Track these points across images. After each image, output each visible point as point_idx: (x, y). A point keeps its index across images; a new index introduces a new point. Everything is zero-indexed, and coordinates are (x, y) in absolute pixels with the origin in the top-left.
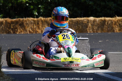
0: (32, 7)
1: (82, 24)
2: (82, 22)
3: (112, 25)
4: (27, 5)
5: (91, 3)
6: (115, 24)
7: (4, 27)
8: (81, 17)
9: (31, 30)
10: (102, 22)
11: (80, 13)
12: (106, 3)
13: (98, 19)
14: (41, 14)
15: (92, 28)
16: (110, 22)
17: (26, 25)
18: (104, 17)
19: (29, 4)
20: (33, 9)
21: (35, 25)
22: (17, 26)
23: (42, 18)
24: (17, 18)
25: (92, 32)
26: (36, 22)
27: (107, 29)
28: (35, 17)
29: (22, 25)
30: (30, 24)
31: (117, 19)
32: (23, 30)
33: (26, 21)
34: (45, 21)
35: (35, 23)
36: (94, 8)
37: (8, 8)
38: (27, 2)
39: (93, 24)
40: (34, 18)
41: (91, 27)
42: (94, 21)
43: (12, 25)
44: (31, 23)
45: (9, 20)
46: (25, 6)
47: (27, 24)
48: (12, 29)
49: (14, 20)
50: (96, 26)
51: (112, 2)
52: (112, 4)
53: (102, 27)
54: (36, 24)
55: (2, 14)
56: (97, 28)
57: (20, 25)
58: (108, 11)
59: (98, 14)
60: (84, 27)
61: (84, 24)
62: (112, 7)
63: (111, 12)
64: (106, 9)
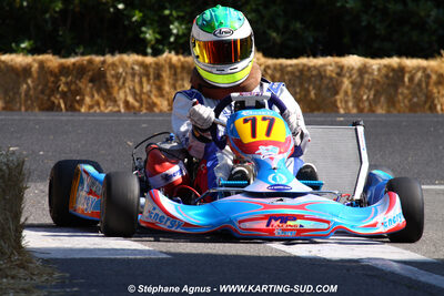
0: (137, 17)
1: (318, 82)
2: (320, 73)
3: (428, 84)
4: (121, 6)
5: (351, 4)
6: (439, 83)
7: (35, 89)
8: (315, 56)
9: (131, 99)
10: (391, 74)
11: (311, 40)
12: (406, 4)
13: (375, 64)
14: (172, 39)
15: (354, 98)
16: (419, 74)
17: (114, 81)
18: (400, 55)
19: (129, 3)
20: (142, 23)
21: (148, 80)
22: (81, 85)
23: (174, 58)
24: (83, 54)
25: (355, 111)
26: (151, 70)
27: (410, 100)
28: (149, 51)
29: (99, 79)
30: (129, 78)
32: (103, 97)
33: (113, 64)
34: (183, 67)
35: (148, 76)
36: (364, 24)
37: (51, 17)
39: (358, 80)
40: (145, 54)
41: (350, 92)
42: (363, 71)
43: (63, 79)
44: (133, 75)
45: (52, 61)
46: (112, 10)
47: (117, 77)
48: (64, 95)
49: (72, 60)
50: (370, 90)
51: (430, 4)
53: (392, 91)
54: (152, 77)
55: (29, 40)
56: (371, 97)
57: (92, 80)
58: (415, 35)
59: (376, 45)
60: (324, 93)
61: (326, 81)
62: (430, 20)
63: (426, 38)
64: (406, 29)
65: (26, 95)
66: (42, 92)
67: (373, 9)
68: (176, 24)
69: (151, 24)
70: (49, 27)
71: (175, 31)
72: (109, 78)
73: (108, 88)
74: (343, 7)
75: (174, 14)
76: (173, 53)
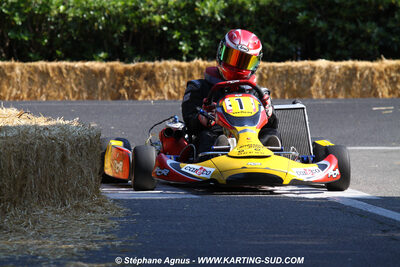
0: (176, 35)
1: (299, 78)
2: (300, 72)
3: (373, 78)
4: (165, 29)
5: (321, 24)
6: (380, 77)
7: (108, 84)
8: (296, 60)
9: (172, 91)
10: (348, 72)
12: (357, 25)
13: (337, 65)
14: (200, 50)
15: (323, 88)
16: (367, 72)
17: (161, 78)
18: (354, 58)
20: (181, 39)
21: (184, 78)
22: (139, 82)
23: (201, 63)
24: (140, 61)
25: (323, 97)
26: (186, 72)
27: (361, 90)
28: (184, 58)
29: (150, 78)
30: (171, 77)
31: (384, 66)
32: (153, 89)
33: (160, 68)
36: (330, 38)
37: (119, 36)
38: (164, 23)
39: (326, 76)
40: (181, 60)
41: (320, 84)
42: (329, 70)
43: (127, 78)
44: (174, 75)
45: (119, 65)
46: (159, 31)
47: (163, 76)
48: (127, 88)
49: (131, 66)
50: (334, 82)
51: (374, 24)
52: (373, 29)
53: (348, 83)
55: (105, 51)
56: (335, 87)
57: (146, 79)
58: (363, 46)
59: (338, 52)
60: (302, 85)
61: (304, 77)
62: (374, 35)
63: (371, 48)
64: (358, 41)
65: (102, 89)
66: (113, 87)
68: (203, 39)
69: (186, 41)
70: (117, 43)
71: (202, 44)
72: (157, 77)
73: (157, 84)
74: (315, 26)
75: (202, 33)
76: (200, 59)
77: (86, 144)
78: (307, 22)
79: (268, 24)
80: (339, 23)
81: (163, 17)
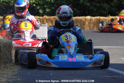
0: (38, 8)
1: (80, 22)
4: (34, 5)
5: (88, 4)
6: (108, 22)
8: (80, 16)
10: (97, 21)
11: (79, 13)
12: (100, 4)
13: (94, 18)
14: (46, 13)
15: (89, 26)
18: (99, 16)
19: (36, 4)
20: (40, 9)
25: (89, 29)
26: (41, 20)
28: (41, 15)
31: (110, 19)
34: (49, 19)
36: (91, 9)
38: (34, 3)
39: (90, 22)
41: (88, 25)
42: (91, 20)
46: (32, 6)
50: (92, 24)
51: (106, 4)
53: (97, 24)
56: (93, 26)
58: (103, 11)
59: (94, 14)
60: (82, 25)
61: (82, 22)
62: (106, 8)
63: (105, 12)
64: (101, 10)
67: (93, 5)
68: (47, 9)
69: (42, 9)
71: (47, 11)
74: (86, 5)
75: (47, 7)
76: (47, 16)
77: (8, 45)
78: (83, 3)
79: (70, 4)
80: (94, 4)
81: (34, 1)
